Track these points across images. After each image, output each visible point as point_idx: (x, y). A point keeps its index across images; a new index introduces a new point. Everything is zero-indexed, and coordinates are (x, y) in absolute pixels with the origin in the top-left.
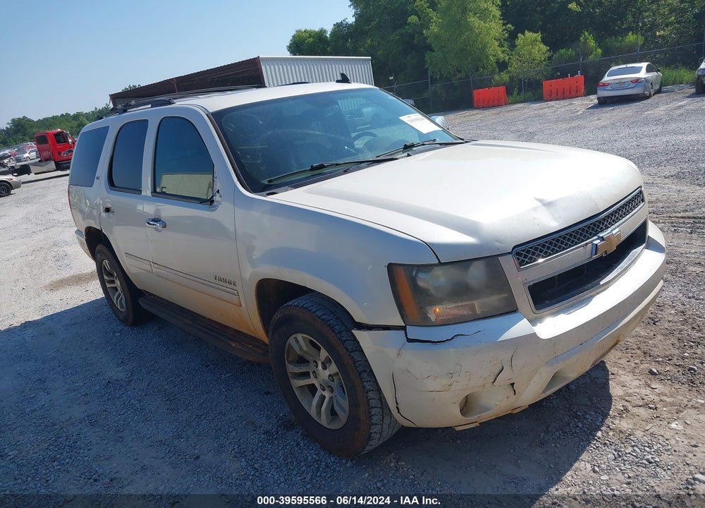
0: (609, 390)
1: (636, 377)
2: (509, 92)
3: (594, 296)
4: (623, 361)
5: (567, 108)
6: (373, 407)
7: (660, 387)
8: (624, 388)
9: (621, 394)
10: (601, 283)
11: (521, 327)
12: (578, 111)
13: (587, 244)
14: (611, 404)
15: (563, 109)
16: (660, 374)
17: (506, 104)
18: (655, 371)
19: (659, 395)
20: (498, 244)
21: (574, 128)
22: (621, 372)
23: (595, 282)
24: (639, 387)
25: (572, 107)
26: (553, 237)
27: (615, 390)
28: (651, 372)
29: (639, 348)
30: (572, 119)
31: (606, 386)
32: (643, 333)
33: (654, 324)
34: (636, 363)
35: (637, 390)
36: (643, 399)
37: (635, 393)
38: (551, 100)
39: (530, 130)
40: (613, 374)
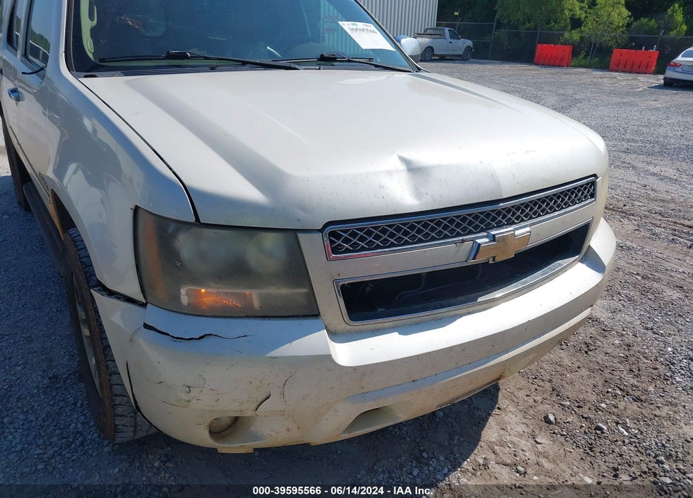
0: (482, 429)
1: (525, 421)
2: (575, 53)
3: (461, 316)
4: (521, 394)
5: (629, 83)
6: (117, 395)
7: (547, 442)
8: (502, 432)
9: (494, 440)
10: (480, 300)
11: (315, 341)
12: (639, 88)
13: (463, 241)
14: (473, 450)
15: (624, 83)
16: (557, 423)
17: (568, 65)
18: (552, 418)
19: (539, 454)
20: (301, 214)
21: (624, 103)
22: (511, 408)
23: (473, 295)
24: (520, 435)
25: (634, 82)
26: (419, 218)
27: (490, 432)
28: (547, 420)
29: (550, 381)
30: (628, 94)
31: (481, 423)
32: (567, 362)
33: (586, 352)
34: (535, 401)
35: (516, 439)
36: (515, 455)
37: (512, 442)
38: (617, 71)
39: (578, 97)
40: (499, 408)
